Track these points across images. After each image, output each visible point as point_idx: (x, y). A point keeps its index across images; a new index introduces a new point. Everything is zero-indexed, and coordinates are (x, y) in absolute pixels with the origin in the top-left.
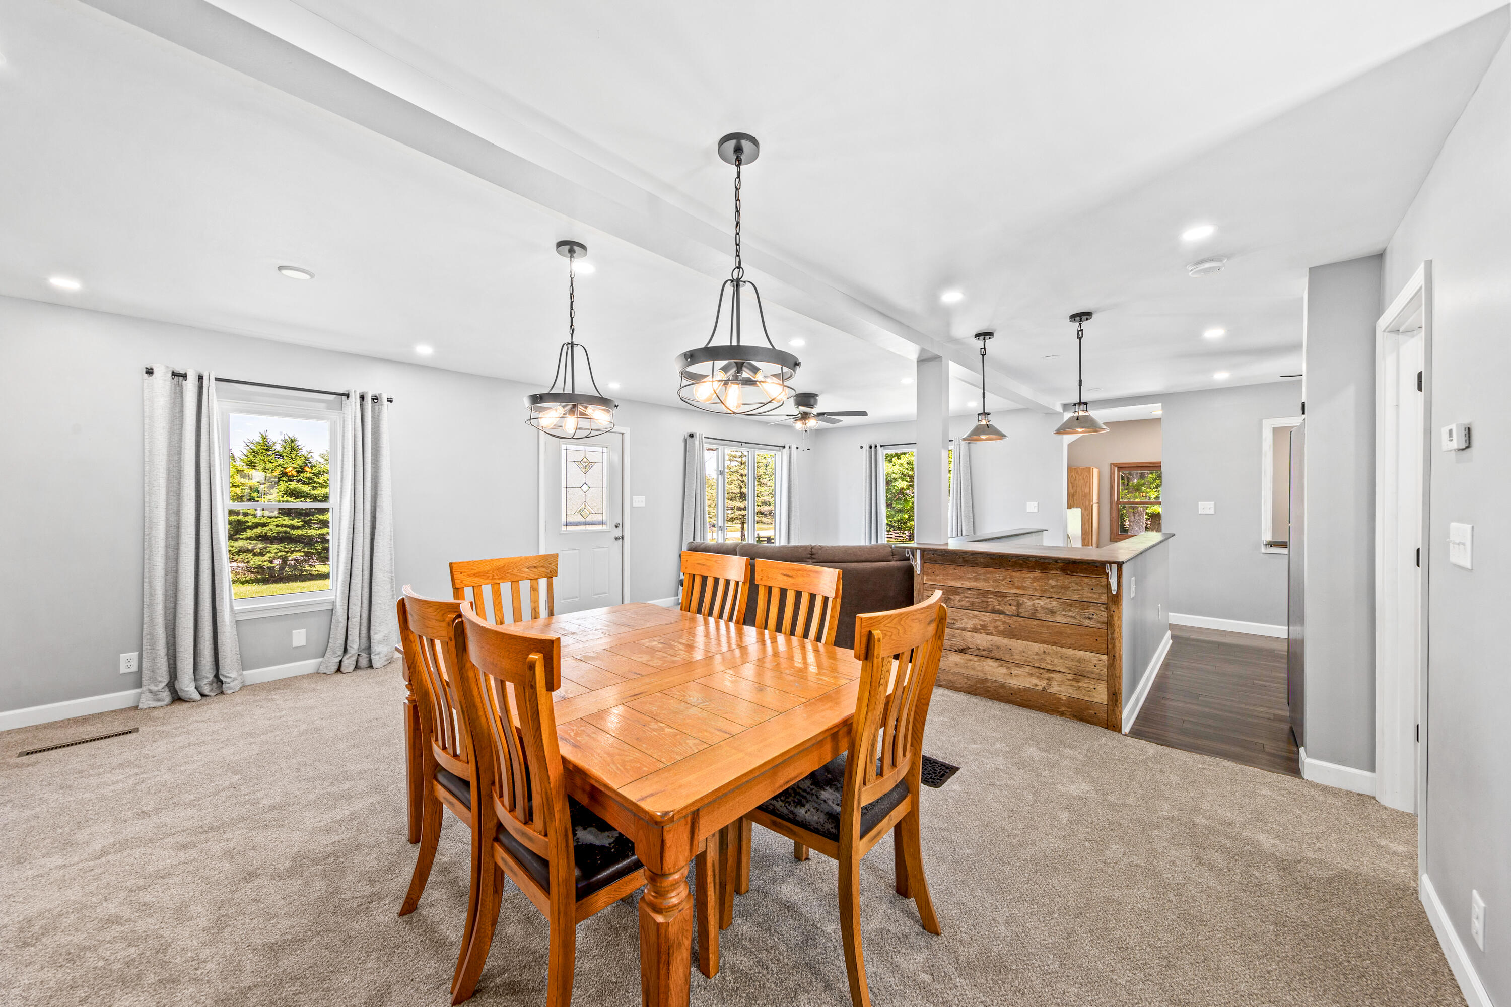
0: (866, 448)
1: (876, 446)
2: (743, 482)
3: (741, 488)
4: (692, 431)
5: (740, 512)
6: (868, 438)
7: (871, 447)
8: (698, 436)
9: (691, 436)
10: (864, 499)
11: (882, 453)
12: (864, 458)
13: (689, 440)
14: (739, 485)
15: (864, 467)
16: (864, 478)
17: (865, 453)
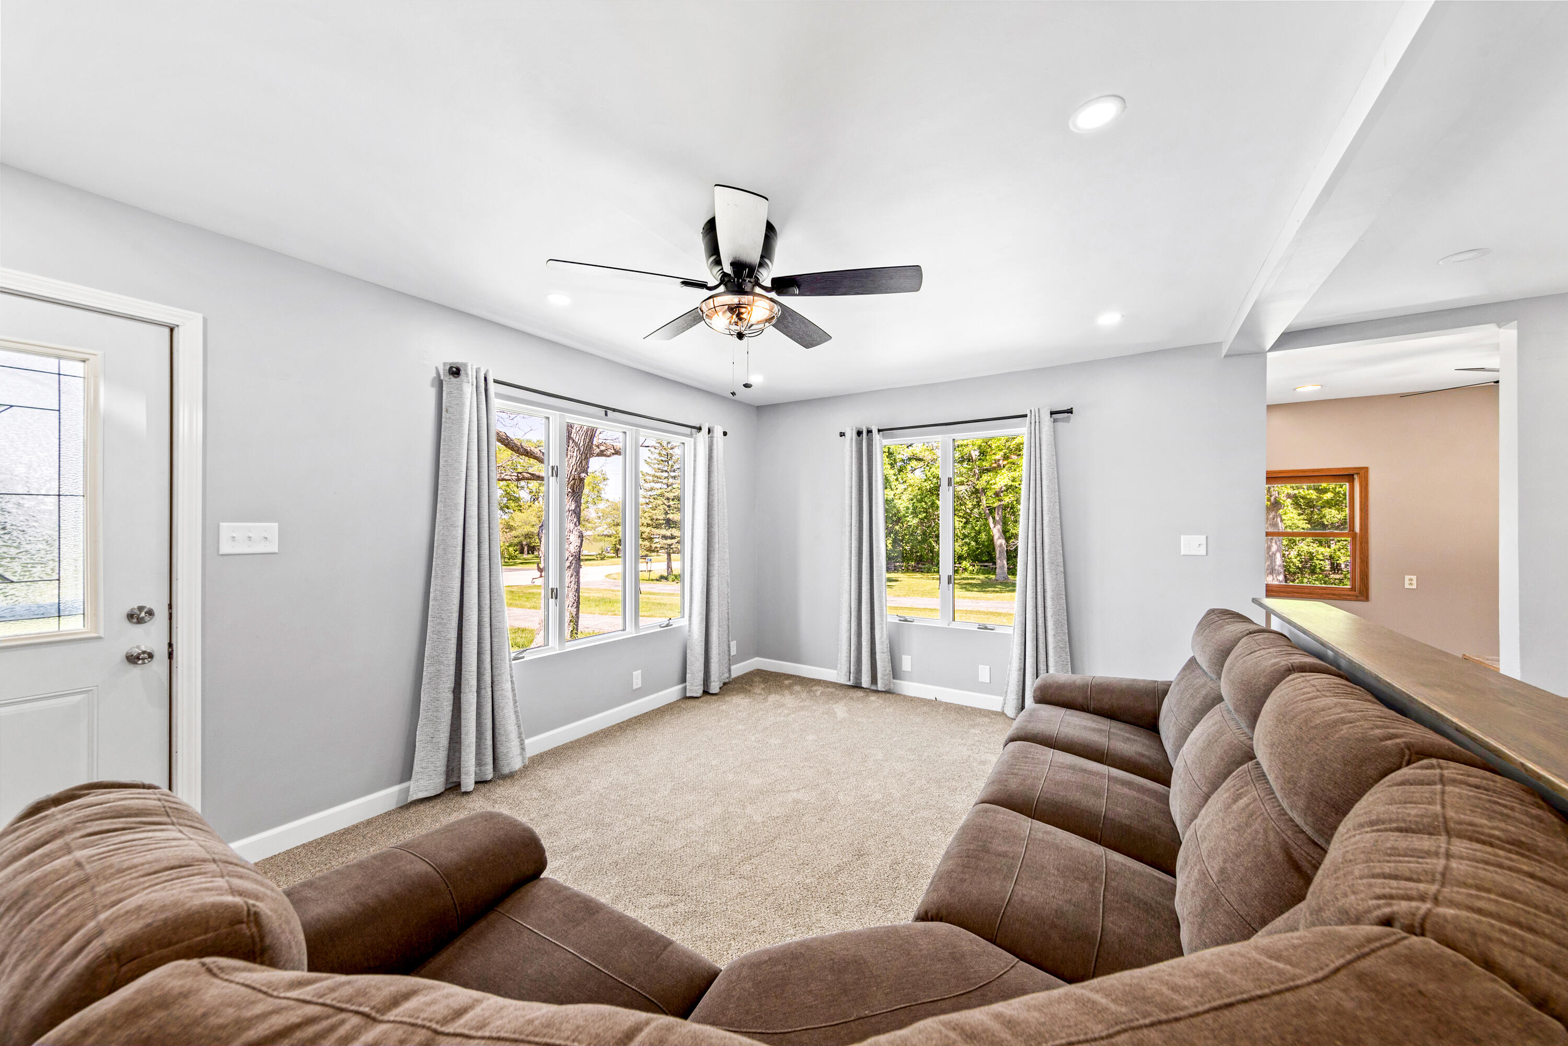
0: (851, 434)
1: (869, 432)
2: (669, 506)
3: (666, 513)
4: (455, 358)
5: (665, 541)
6: (851, 420)
7: (859, 433)
8: (471, 373)
9: (455, 372)
10: (848, 529)
11: (879, 441)
12: (848, 454)
13: (450, 383)
14: (664, 509)
15: (847, 469)
16: (847, 490)
17: (848, 445)
